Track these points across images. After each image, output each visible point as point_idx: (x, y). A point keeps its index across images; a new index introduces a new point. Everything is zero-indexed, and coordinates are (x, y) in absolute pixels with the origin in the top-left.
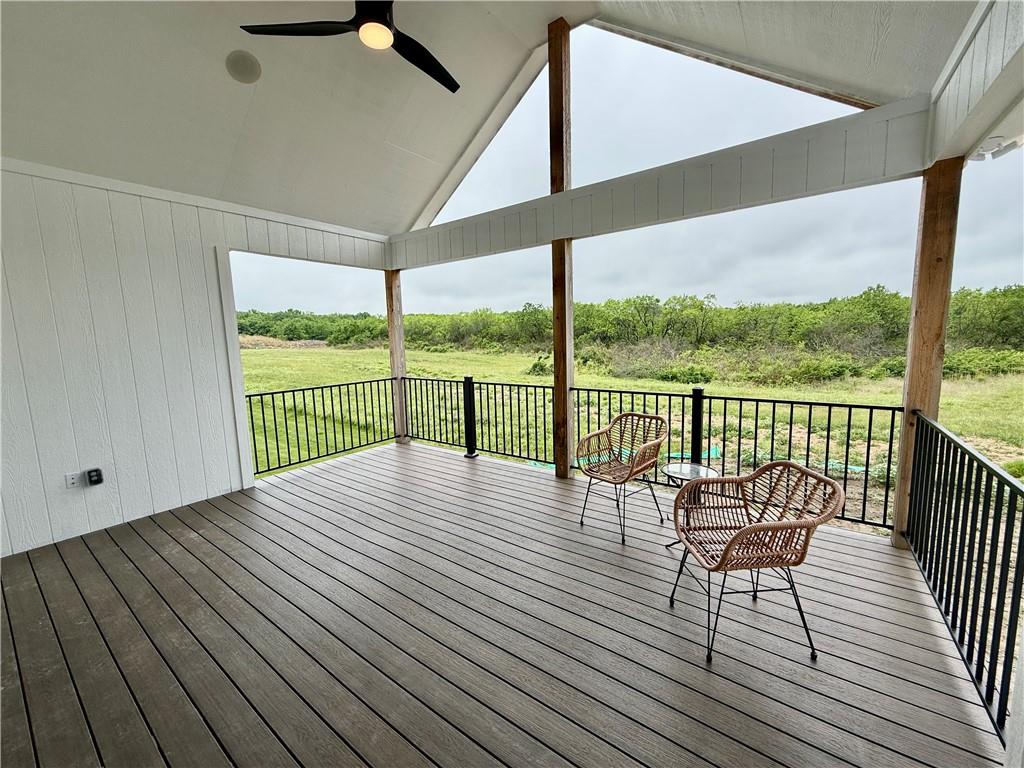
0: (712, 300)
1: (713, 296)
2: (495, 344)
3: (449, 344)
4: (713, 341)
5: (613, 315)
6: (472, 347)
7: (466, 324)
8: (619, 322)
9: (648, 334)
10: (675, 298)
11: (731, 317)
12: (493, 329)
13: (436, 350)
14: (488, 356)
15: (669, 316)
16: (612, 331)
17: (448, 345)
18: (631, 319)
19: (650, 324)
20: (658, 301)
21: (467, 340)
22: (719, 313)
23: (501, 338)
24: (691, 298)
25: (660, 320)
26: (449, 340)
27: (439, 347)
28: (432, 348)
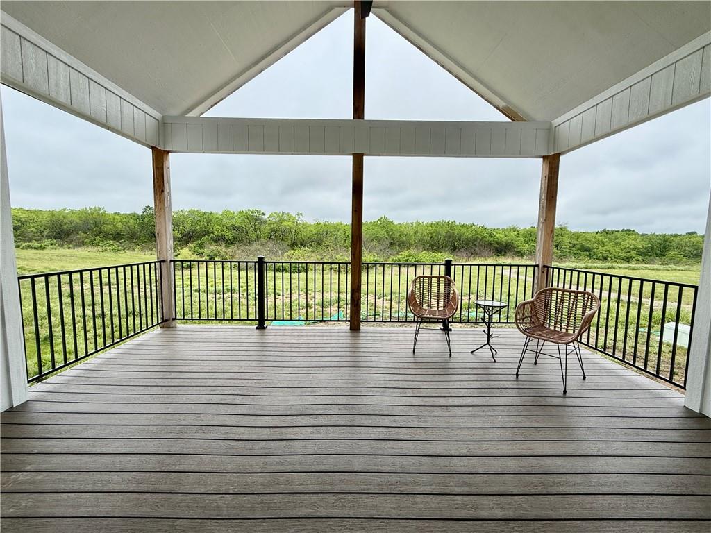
0: (301, 217)
1: (301, 214)
2: (111, 242)
3: (49, 241)
4: (303, 244)
5: (230, 222)
6: (81, 244)
7: (71, 222)
8: (235, 228)
9: (258, 238)
10: (275, 213)
11: (312, 229)
12: (108, 227)
13: (30, 247)
14: (102, 254)
15: (272, 226)
16: (229, 235)
17: (47, 242)
18: (244, 226)
19: (258, 231)
20: (264, 214)
21: (73, 237)
22: (305, 226)
23: (117, 236)
24: (288, 214)
25: (266, 229)
26: (48, 237)
27: (34, 244)
28: (24, 245)
